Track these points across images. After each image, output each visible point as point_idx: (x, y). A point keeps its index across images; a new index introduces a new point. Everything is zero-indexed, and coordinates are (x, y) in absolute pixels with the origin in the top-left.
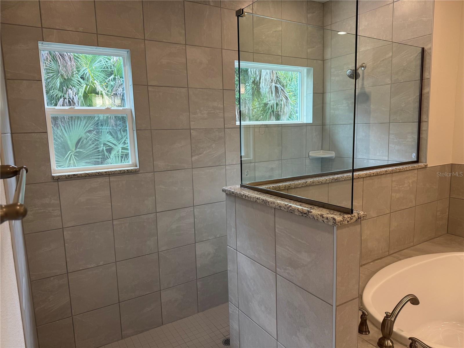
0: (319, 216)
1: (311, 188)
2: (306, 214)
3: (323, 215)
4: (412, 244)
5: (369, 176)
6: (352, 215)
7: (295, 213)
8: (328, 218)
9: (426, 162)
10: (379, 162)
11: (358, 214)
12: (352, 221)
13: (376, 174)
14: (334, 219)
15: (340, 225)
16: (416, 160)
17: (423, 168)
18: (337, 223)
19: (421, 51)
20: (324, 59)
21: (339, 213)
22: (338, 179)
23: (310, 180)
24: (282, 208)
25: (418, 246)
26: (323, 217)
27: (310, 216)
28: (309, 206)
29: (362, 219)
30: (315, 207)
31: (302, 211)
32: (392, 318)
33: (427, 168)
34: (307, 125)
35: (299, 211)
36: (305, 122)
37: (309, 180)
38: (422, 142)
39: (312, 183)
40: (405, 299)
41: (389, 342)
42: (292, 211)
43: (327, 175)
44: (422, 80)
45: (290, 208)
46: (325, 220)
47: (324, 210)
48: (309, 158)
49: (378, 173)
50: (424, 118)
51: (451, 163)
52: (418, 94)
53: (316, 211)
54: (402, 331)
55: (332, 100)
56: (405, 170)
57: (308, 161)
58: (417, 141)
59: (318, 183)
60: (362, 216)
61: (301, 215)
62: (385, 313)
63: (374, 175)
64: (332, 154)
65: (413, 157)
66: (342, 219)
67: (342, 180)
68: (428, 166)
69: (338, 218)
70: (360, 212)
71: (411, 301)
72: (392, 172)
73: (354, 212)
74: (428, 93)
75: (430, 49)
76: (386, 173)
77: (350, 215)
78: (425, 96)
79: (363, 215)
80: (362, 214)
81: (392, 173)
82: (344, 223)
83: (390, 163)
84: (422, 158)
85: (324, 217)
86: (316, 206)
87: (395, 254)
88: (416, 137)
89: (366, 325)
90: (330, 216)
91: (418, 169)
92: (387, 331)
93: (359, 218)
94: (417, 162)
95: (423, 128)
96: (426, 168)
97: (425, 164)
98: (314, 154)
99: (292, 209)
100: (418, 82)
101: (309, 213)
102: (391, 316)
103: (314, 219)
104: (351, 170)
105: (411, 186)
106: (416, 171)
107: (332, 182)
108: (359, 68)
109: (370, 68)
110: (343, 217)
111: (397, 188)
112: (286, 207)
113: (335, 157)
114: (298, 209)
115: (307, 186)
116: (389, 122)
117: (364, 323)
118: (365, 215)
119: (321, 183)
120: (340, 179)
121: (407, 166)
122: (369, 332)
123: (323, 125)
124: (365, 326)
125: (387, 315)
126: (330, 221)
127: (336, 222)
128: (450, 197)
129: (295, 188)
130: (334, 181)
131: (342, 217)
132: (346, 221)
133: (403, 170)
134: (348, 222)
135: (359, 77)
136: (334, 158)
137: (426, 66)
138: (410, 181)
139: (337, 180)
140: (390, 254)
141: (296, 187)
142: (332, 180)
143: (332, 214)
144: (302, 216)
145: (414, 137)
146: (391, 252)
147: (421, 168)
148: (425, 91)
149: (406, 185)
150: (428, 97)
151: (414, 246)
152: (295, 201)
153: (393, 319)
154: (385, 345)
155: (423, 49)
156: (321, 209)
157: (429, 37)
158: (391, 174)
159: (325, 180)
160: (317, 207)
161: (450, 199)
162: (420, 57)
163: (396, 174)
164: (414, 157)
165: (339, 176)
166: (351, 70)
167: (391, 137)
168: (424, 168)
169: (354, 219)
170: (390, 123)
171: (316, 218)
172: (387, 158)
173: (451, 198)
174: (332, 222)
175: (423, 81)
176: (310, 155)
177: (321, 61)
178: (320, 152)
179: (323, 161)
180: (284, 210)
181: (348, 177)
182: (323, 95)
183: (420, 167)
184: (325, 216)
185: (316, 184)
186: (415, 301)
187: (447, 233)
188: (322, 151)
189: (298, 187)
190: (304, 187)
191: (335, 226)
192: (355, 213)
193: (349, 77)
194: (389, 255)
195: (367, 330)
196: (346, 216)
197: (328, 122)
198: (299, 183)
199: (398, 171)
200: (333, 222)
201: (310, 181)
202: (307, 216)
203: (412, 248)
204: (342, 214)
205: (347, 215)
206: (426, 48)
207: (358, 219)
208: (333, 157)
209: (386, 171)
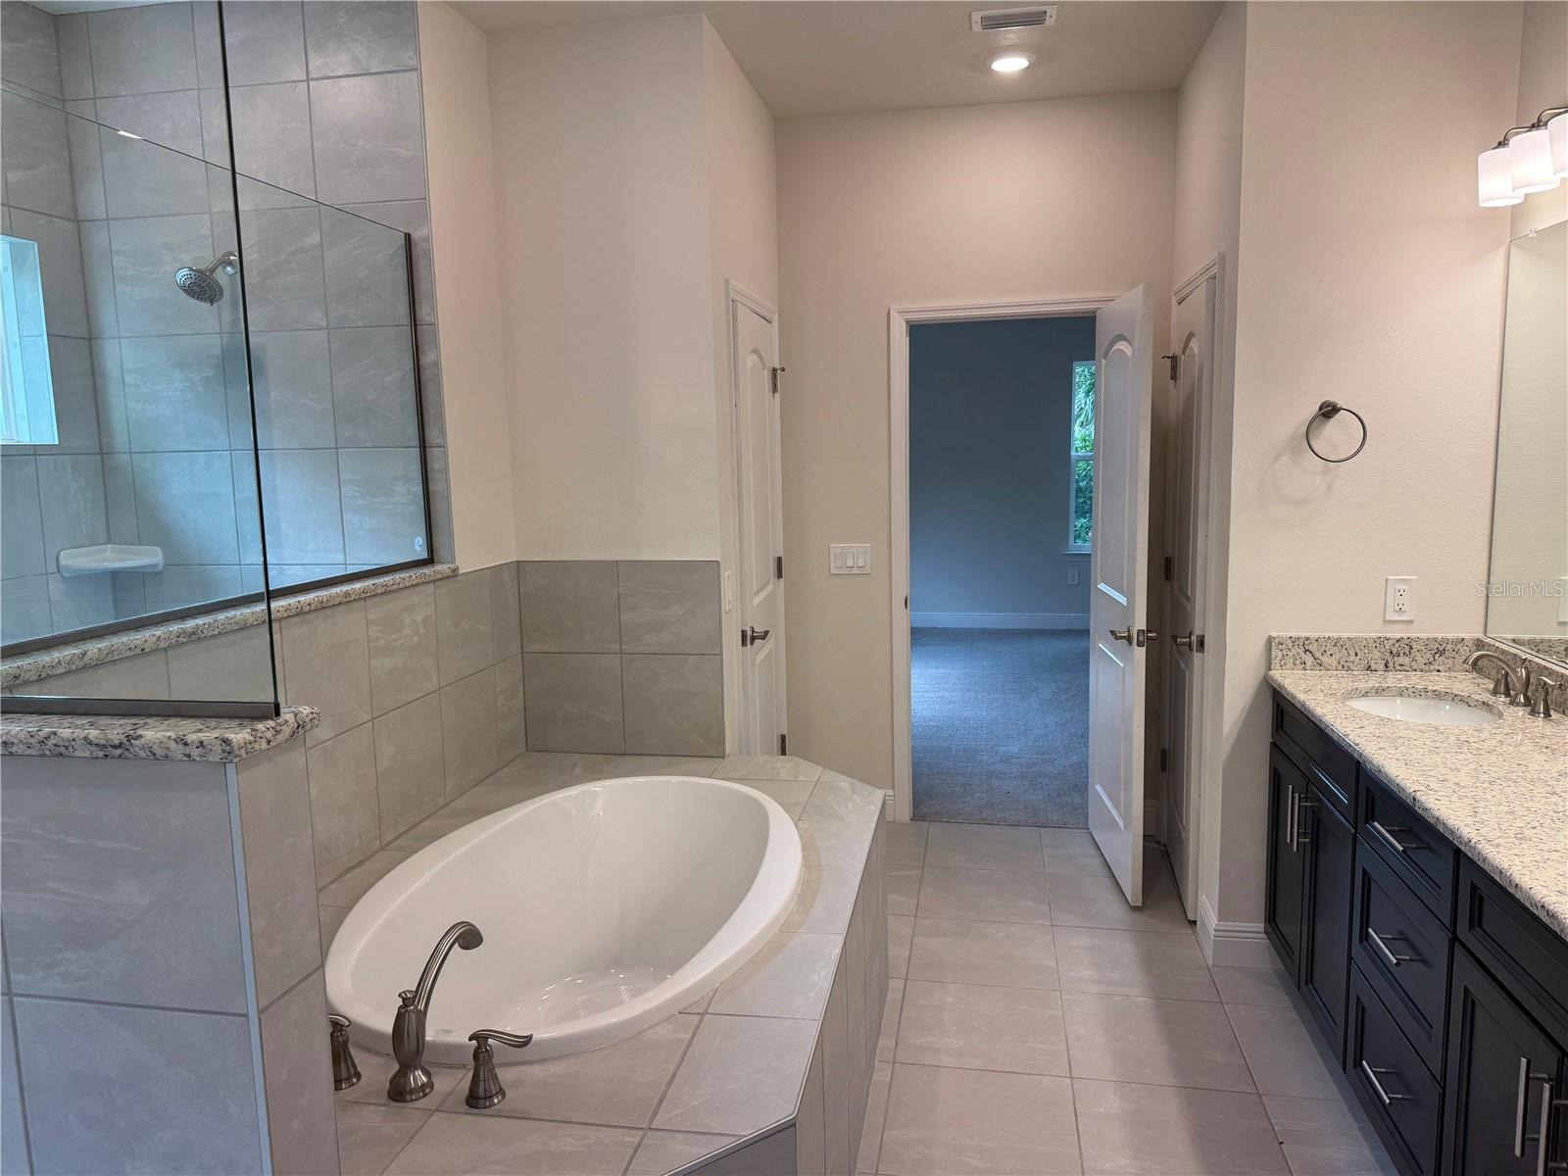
0: (173, 745)
1: (101, 671)
2: (120, 746)
3: (185, 736)
4: (441, 801)
5: (298, 614)
6: (279, 721)
7: (77, 753)
8: (205, 743)
9: (453, 562)
10: (317, 570)
11: (296, 715)
12: (281, 738)
13: (319, 606)
14: (226, 741)
15: (245, 756)
16: (426, 557)
17: (448, 577)
18: (237, 752)
19: (404, 242)
20: (80, 218)
21: (235, 723)
22: (199, 631)
23: (99, 646)
24: (14, 749)
25: (458, 801)
26: (186, 744)
27: (137, 749)
28: (126, 721)
29: (308, 727)
30: (148, 720)
31: (103, 742)
32: (418, 1003)
33: (459, 578)
34: (35, 451)
35: (91, 743)
36: (26, 440)
37: (94, 648)
38: (437, 505)
39: (108, 654)
40: (446, 940)
41: (419, 1073)
42: (62, 749)
43: (158, 623)
44: (415, 326)
45: (53, 741)
46: (195, 753)
47: (184, 722)
48: (62, 575)
49: (322, 602)
50: (432, 435)
51: (515, 559)
52: (409, 366)
53: (155, 733)
54: (449, 1032)
55: (127, 365)
56: (401, 586)
57: (56, 587)
58: (422, 501)
59: (128, 653)
60: (307, 720)
61: (101, 754)
62: (400, 995)
63: (313, 607)
64: (149, 557)
65: (418, 548)
66: (249, 737)
67: (212, 635)
68: (461, 572)
69: (237, 736)
70: (301, 709)
71: (461, 941)
72: (363, 595)
73: (282, 710)
74: (437, 364)
75: (428, 239)
76: (347, 601)
77: (273, 720)
78: (428, 372)
79: (311, 717)
80: (305, 712)
81: (365, 599)
82: (257, 746)
83: (351, 570)
84: (441, 552)
85: (190, 741)
86: (150, 716)
87: (399, 841)
88: (419, 489)
89: (348, 1056)
90: (209, 735)
91: (434, 581)
92: (410, 1045)
93: (299, 726)
94: (430, 561)
95: (435, 465)
96: (456, 576)
97: (452, 566)
98: (77, 559)
99: (63, 740)
100: (407, 330)
101: (133, 741)
102: (414, 997)
103: (156, 756)
104: (262, 593)
105: (421, 631)
106: (430, 588)
107: (179, 645)
108: (218, 266)
109: (256, 271)
110: (253, 730)
111: (382, 642)
112: (32, 741)
113: (165, 565)
114: (85, 738)
115: (85, 668)
116: (333, 446)
117: (342, 1053)
118: (315, 715)
119: (138, 651)
120: (205, 631)
121: (404, 575)
122: (358, 1076)
123: (104, 451)
124: (346, 1063)
125: (404, 1000)
126: (213, 748)
127: (232, 748)
128: (522, 652)
129: (40, 680)
130: (184, 640)
131: (249, 731)
132: (264, 742)
133: (395, 587)
134: (268, 744)
135: (222, 295)
136: (160, 568)
137: (422, 288)
138: (418, 618)
139: (195, 636)
140: (384, 843)
141: (44, 675)
142: (179, 637)
143: (215, 728)
144: (106, 756)
145: (414, 489)
146: (387, 838)
147: (442, 579)
148: (427, 359)
149: (407, 631)
150: (438, 376)
151: (447, 805)
152: (65, 714)
153: (421, 1007)
154: (408, 1088)
155: (408, 237)
156: (173, 721)
157: (421, 207)
158: (362, 603)
159: (154, 639)
160: (155, 719)
161: (522, 656)
162: (402, 258)
163: (376, 600)
164: (419, 550)
165: (200, 621)
166: (191, 269)
167: (347, 490)
168: (451, 577)
169: (287, 731)
170: (339, 450)
171: (160, 752)
172: (340, 558)
173: (525, 654)
174: (220, 752)
175: (418, 327)
176: (63, 562)
177: (67, 222)
178: (105, 551)
179: (118, 581)
180: (28, 752)
181: (231, 621)
182: (90, 344)
183: (440, 576)
184: (191, 738)
185: (121, 656)
186: (469, 938)
187: (527, 750)
188: (110, 546)
189: (53, 676)
190: (78, 670)
191: (231, 762)
192: (287, 715)
193: (186, 292)
194: (382, 848)
195: (352, 1072)
196: (260, 726)
197: (120, 441)
198: (57, 660)
199: (380, 591)
200: (224, 751)
201: (100, 649)
202: (127, 753)
203: (442, 811)
204: (245, 723)
205: (264, 723)
206: (415, 235)
207: (298, 728)
208: (156, 565)
209: (347, 594)
